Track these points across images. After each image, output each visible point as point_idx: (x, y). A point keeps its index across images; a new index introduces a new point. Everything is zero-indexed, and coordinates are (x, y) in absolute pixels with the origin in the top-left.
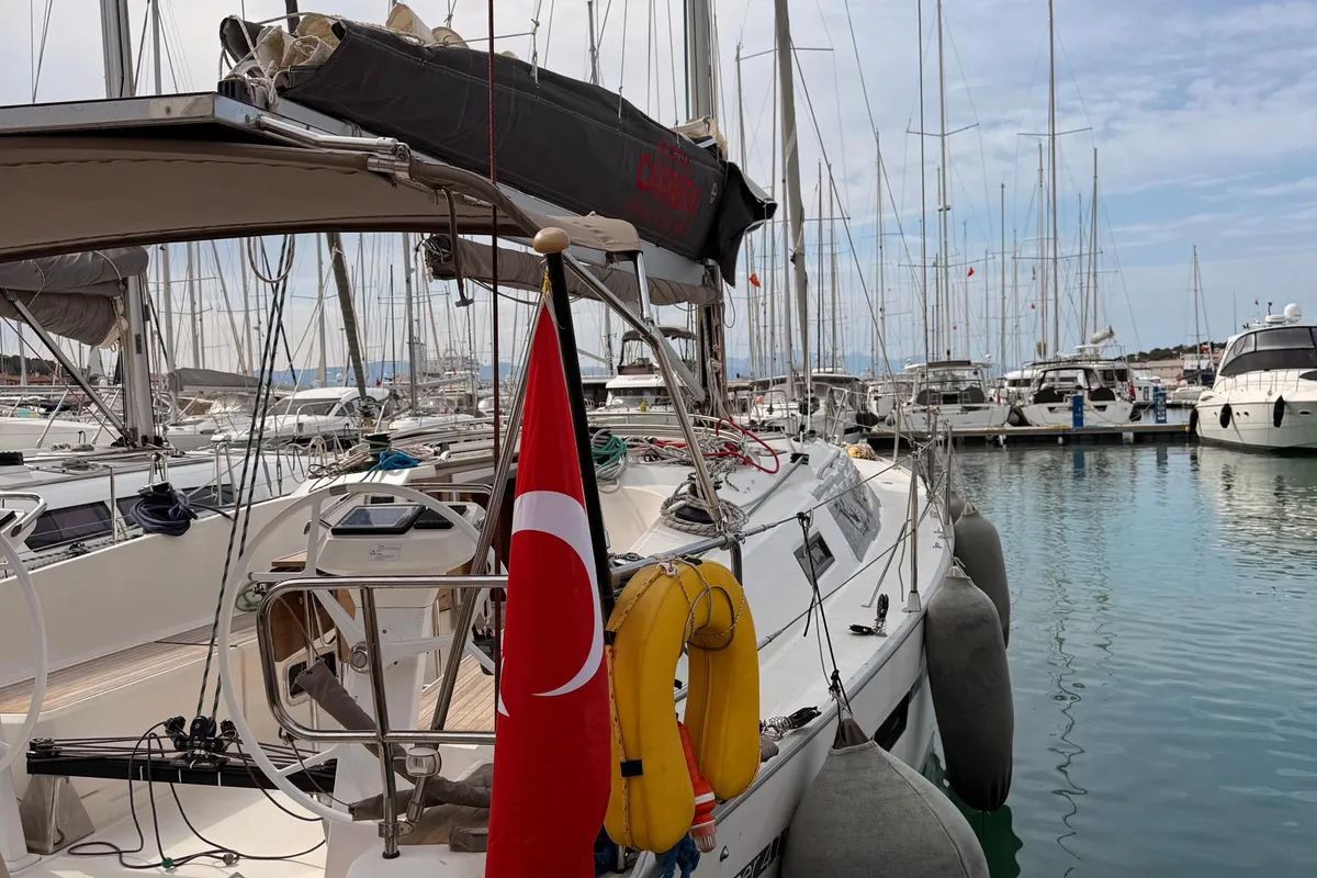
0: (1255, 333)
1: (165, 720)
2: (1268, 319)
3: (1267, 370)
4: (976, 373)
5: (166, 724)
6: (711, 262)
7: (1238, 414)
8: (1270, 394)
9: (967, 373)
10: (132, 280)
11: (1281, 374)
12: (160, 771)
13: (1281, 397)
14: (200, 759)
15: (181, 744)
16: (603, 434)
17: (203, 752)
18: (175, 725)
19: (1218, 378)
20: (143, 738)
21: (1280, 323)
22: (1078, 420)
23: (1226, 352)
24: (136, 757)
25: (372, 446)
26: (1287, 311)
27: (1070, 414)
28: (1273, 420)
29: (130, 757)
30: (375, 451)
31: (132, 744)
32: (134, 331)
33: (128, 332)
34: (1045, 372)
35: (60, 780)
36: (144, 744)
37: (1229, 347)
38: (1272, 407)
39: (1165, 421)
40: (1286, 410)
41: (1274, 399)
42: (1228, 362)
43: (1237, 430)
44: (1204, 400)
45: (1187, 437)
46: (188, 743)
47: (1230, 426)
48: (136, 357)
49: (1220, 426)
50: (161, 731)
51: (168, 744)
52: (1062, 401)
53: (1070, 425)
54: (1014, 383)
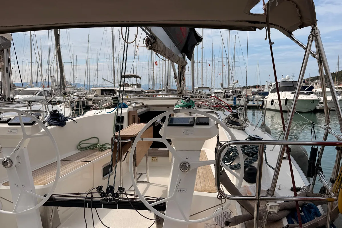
0: (279, 82)
1: (97, 187)
2: (282, 79)
3: (282, 91)
4: (209, 90)
5: (97, 189)
6: (184, 54)
7: (275, 102)
8: (284, 97)
9: (207, 90)
10: (5, 51)
11: (287, 92)
12: (95, 205)
13: (287, 98)
14: (110, 200)
15: (103, 195)
16: (189, 99)
17: (111, 198)
18: (100, 189)
19: (270, 93)
20: (89, 193)
21: (285, 80)
22: (235, 103)
23: (272, 87)
24: (86, 200)
25: (114, 101)
26: (286, 78)
27: (233, 101)
28: (284, 104)
29: (84, 200)
30: (115, 102)
31: (85, 195)
32: (6, 66)
33: (3, 66)
34: (226, 91)
35: (54, 208)
36: (89, 195)
37: (273, 85)
38: (285, 101)
39: (255, 104)
40: (288, 101)
41: (285, 98)
42: (272, 89)
43: (275, 106)
44: (266, 98)
45: (261, 108)
46: (106, 195)
47: (273, 105)
48: (6, 74)
49: (271, 105)
50: (95, 190)
51: (98, 195)
52: (230, 98)
53: (233, 104)
54: (216, 93)
